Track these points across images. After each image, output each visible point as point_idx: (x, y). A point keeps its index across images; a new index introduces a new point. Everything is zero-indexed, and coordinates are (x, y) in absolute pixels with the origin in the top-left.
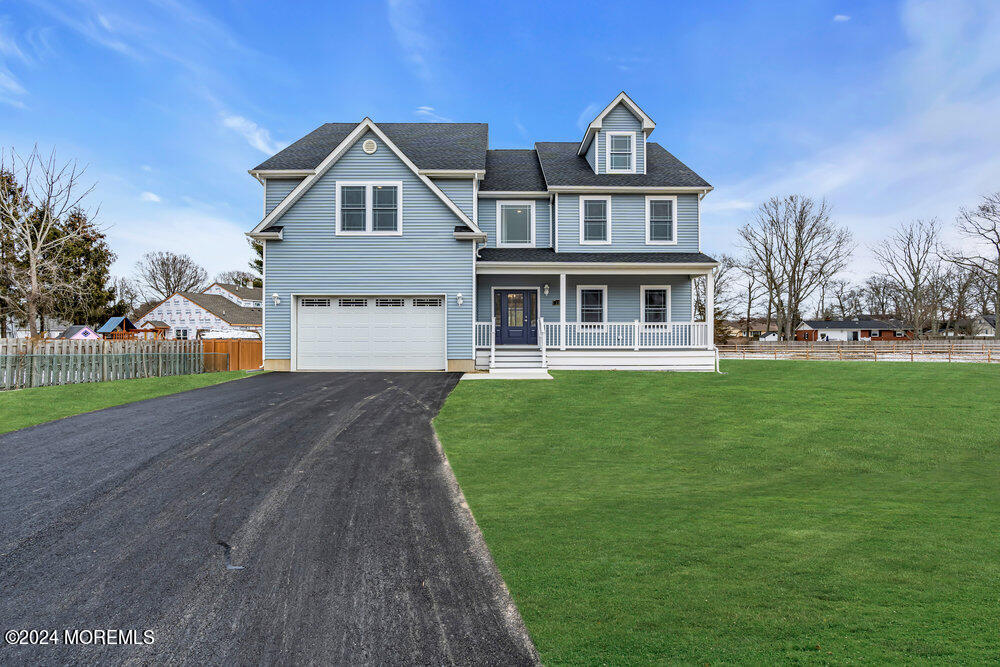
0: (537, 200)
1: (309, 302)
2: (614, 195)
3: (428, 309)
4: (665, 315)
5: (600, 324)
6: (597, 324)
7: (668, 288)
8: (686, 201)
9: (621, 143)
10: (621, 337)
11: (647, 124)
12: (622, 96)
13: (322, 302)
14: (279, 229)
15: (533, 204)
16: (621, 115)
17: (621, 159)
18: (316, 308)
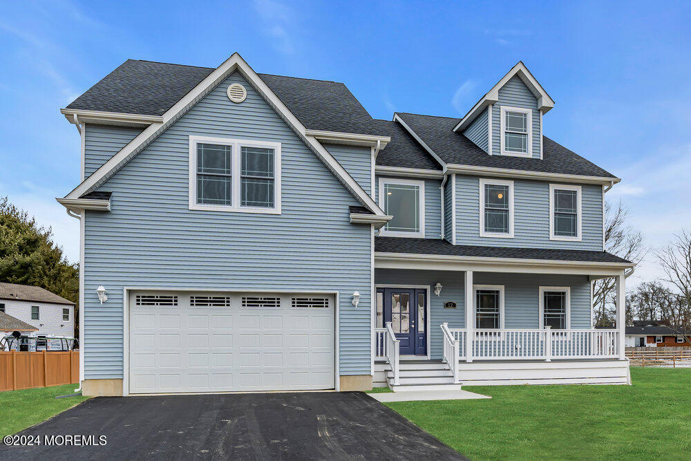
0: (427, 180)
1: (147, 299)
2: (517, 180)
3: (310, 310)
4: (564, 321)
5: (497, 331)
6: (493, 330)
7: (567, 290)
8: (591, 193)
9: (516, 121)
10: (519, 346)
11: (545, 102)
12: (520, 67)
13: (167, 299)
14: (107, 196)
15: (422, 185)
16: (516, 90)
17: (516, 140)
18: (157, 309)
